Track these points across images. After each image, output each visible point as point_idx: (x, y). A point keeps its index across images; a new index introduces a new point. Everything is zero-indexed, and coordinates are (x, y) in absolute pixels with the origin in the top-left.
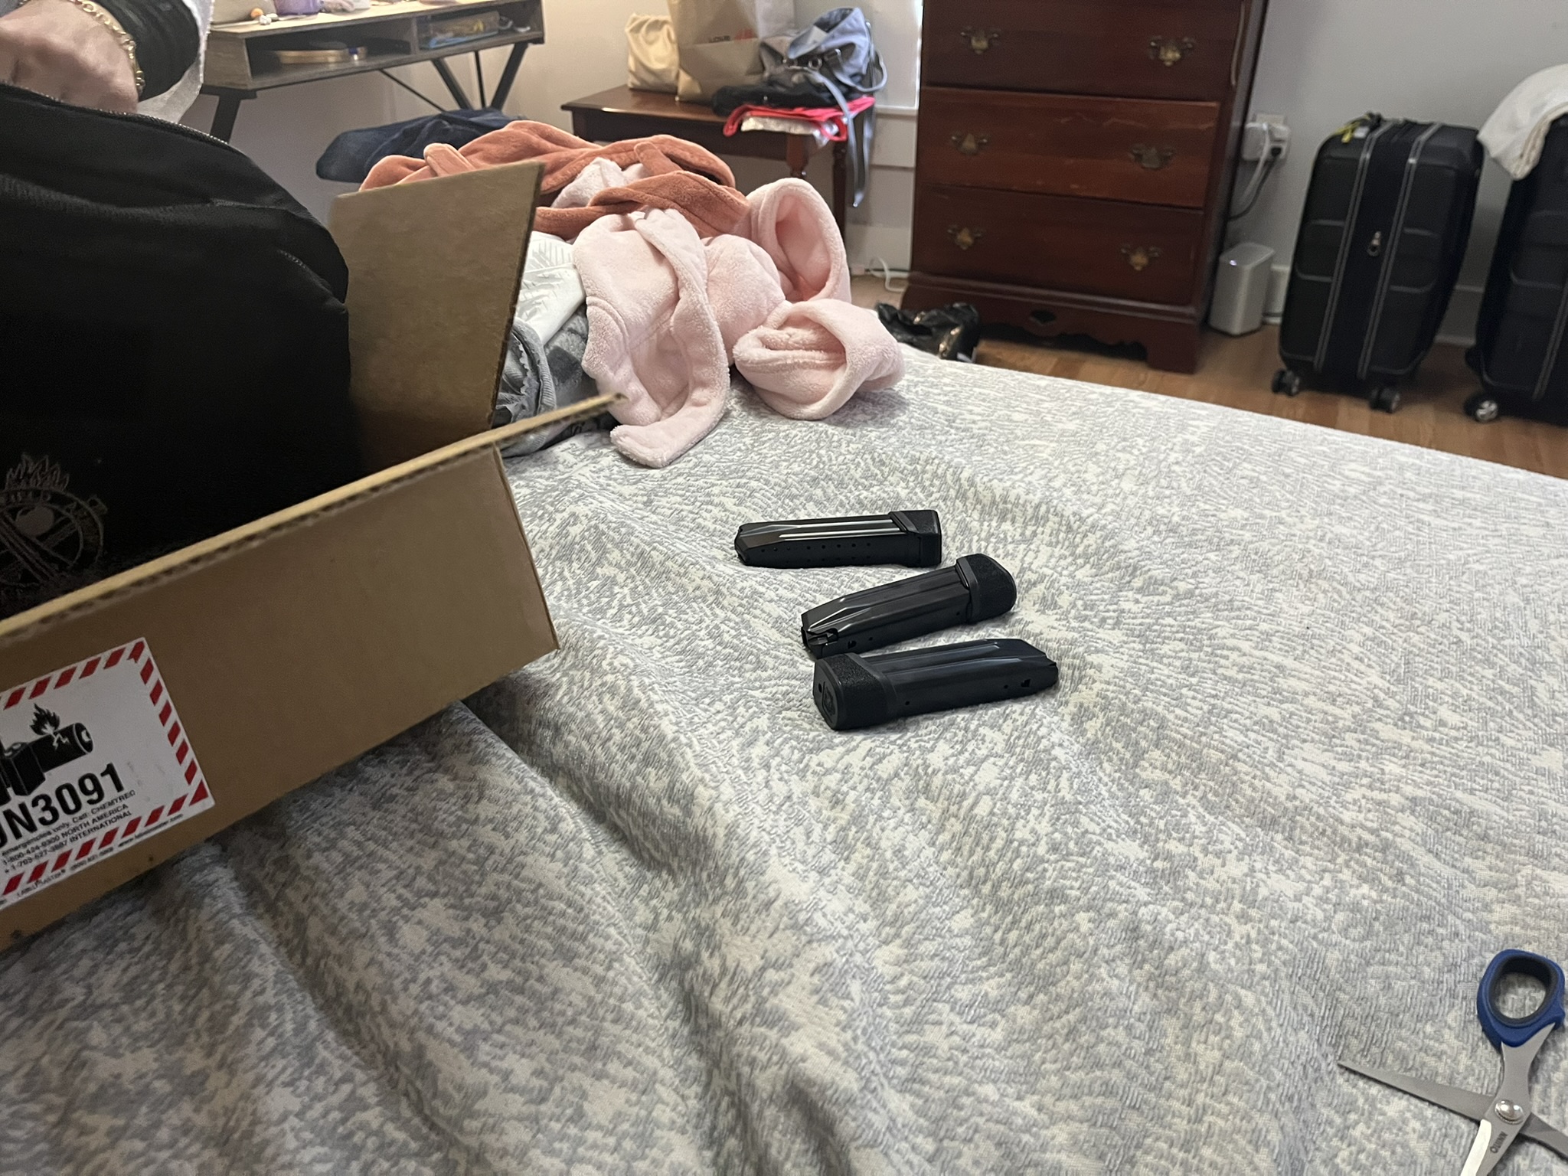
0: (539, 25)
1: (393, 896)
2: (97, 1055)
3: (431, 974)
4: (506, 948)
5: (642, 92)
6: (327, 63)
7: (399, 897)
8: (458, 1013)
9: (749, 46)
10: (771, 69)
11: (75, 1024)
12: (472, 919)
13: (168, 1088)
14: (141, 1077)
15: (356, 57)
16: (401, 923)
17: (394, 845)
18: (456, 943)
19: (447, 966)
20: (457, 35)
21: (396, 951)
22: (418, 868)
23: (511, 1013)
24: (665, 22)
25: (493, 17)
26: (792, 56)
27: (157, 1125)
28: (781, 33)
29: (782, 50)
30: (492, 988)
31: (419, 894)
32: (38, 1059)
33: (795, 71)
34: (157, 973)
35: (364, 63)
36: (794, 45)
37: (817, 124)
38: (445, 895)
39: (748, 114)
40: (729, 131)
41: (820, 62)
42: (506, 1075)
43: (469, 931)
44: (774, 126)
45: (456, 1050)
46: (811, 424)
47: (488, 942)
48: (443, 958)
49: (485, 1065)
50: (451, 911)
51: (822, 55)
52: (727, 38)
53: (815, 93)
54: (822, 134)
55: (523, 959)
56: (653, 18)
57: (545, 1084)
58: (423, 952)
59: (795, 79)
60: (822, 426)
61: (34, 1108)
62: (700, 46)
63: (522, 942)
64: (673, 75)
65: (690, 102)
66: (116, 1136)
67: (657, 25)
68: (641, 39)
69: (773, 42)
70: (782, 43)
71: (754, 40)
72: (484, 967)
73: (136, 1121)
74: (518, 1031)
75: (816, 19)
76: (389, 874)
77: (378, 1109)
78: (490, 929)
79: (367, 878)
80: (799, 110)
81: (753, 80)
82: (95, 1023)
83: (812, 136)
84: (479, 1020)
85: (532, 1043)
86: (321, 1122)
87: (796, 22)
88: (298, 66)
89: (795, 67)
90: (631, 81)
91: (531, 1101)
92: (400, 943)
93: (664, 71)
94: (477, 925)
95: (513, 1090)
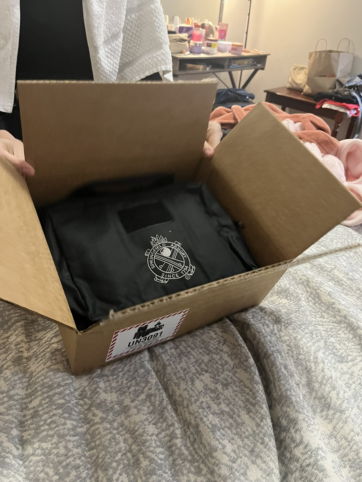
0: (264, 64)
1: (194, 368)
2: (101, 391)
3: (203, 400)
4: (228, 399)
5: (291, 90)
6: (199, 69)
7: (196, 369)
8: (211, 417)
9: (332, 80)
10: (338, 88)
11: (97, 379)
12: (218, 384)
13: (118, 409)
14: (112, 402)
15: (208, 68)
16: (196, 379)
17: (196, 350)
18: (212, 391)
19: (209, 399)
20: (239, 64)
21: (193, 388)
22: (203, 360)
23: (228, 424)
24: (305, 68)
25: (251, 61)
26: (347, 85)
27: (114, 421)
28: (345, 77)
29: (343, 83)
30: (222, 412)
31: (202, 369)
32: (85, 387)
33: (347, 91)
34: (120, 369)
35: (210, 71)
36: (348, 82)
37: (349, 109)
38: (210, 373)
39: (326, 102)
40: (318, 107)
41: (356, 88)
42: (224, 447)
43: (217, 388)
44: (334, 108)
45: (209, 430)
46: (346, 228)
47: (222, 394)
48: (208, 395)
49: (217, 440)
50: (212, 379)
51: (357, 87)
52: (325, 76)
53: (351, 99)
54: (350, 113)
55: (233, 405)
56: (301, 66)
57: (236, 457)
58: (202, 391)
59: (346, 93)
60: (350, 230)
61: (81, 402)
62: (315, 78)
63: (234, 399)
64: (303, 85)
65: (307, 95)
66: (103, 420)
67: (302, 68)
68: (296, 73)
69: (341, 80)
70: (344, 81)
71: (334, 78)
72: (220, 403)
73: (109, 417)
74: (229, 432)
75: (358, 74)
76: (193, 360)
77: (181, 440)
78: (224, 390)
79: (187, 360)
80: (344, 104)
81: (330, 91)
82: (102, 381)
83: (346, 113)
84: (217, 423)
85: (233, 439)
86: (163, 440)
87: (351, 74)
88: (191, 69)
89: (347, 89)
90: (288, 85)
91: (231, 461)
92: (195, 386)
93: (301, 84)
94: (220, 387)
95: (225, 453)
